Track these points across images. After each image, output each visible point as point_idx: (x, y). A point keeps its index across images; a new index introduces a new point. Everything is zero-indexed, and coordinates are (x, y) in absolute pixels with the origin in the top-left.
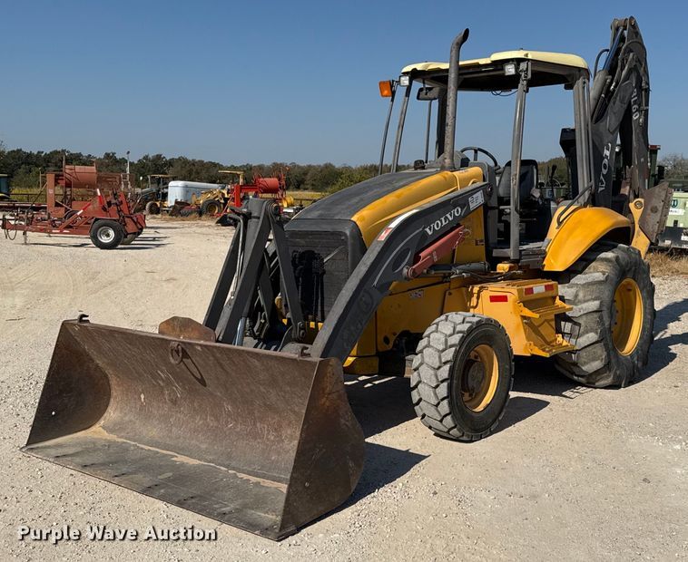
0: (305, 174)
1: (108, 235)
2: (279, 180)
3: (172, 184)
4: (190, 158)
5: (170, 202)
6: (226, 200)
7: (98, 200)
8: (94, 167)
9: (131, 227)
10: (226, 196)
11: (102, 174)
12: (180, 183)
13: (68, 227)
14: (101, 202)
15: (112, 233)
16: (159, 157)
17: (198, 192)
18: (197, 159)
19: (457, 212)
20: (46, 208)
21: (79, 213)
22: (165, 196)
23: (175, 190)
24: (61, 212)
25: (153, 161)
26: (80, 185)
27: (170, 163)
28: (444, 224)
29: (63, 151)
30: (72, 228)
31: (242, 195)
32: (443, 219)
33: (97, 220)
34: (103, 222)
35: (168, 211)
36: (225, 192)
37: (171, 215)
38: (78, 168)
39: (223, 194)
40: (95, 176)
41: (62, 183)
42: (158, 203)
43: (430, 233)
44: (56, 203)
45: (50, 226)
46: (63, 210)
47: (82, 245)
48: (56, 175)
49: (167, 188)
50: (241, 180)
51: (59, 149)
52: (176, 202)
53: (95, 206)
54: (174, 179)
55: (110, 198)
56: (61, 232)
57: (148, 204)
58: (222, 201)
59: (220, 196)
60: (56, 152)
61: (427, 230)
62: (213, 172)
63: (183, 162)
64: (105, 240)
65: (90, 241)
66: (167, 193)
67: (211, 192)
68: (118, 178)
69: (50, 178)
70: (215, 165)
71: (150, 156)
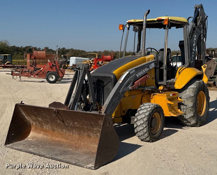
0: (116, 54)
1: (52, 78)
2: (111, 56)
3: (71, 58)
4: (75, 49)
5: (71, 65)
6: (91, 64)
7: (49, 64)
8: (45, 52)
9: (61, 75)
10: (91, 62)
11: (48, 54)
12: (74, 58)
13: (37, 75)
14: (50, 65)
15: (54, 77)
16: (64, 48)
17: (81, 61)
18: (77, 49)
19: (146, 69)
20: (26, 67)
21: (41, 69)
22: (69, 63)
23: (73, 60)
24: (32, 68)
25: (62, 50)
26: (39, 58)
27: (68, 51)
28: (142, 73)
29: (30, 46)
30: (38, 75)
31: (97, 62)
32: (142, 72)
33: (48, 72)
34: (50, 72)
35: (70, 68)
36: (91, 61)
37: (71, 69)
38: (38, 52)
39: (90, 62)
40: (45, 55)
41: (33, 57)
42: (66, 65)
43: (138, 76)
44: (30, 65)
45: (30, 74)
46: (33, 68)
47: (42, 82)
48: (30, 55)
49: (70, 59)
50: (97, 57)
51: (28, 46)
52: (73, 65)
53: (48, 66)
54: (72, 56)
55: (53, 63)
56: (34, 77)
57: (63, 65)
58: (90, 64)
59: (89, 62)
60: (27, 47)
61: (137, 75)
62: (83, 54)
63: (72, 50)
64: (51, 80)
65: (45, 80)
66: (69, 61)
67: (86, 61)
68: (53, 55)
69: (28, 55)
70: (83, 51)
71: (61, 48)
